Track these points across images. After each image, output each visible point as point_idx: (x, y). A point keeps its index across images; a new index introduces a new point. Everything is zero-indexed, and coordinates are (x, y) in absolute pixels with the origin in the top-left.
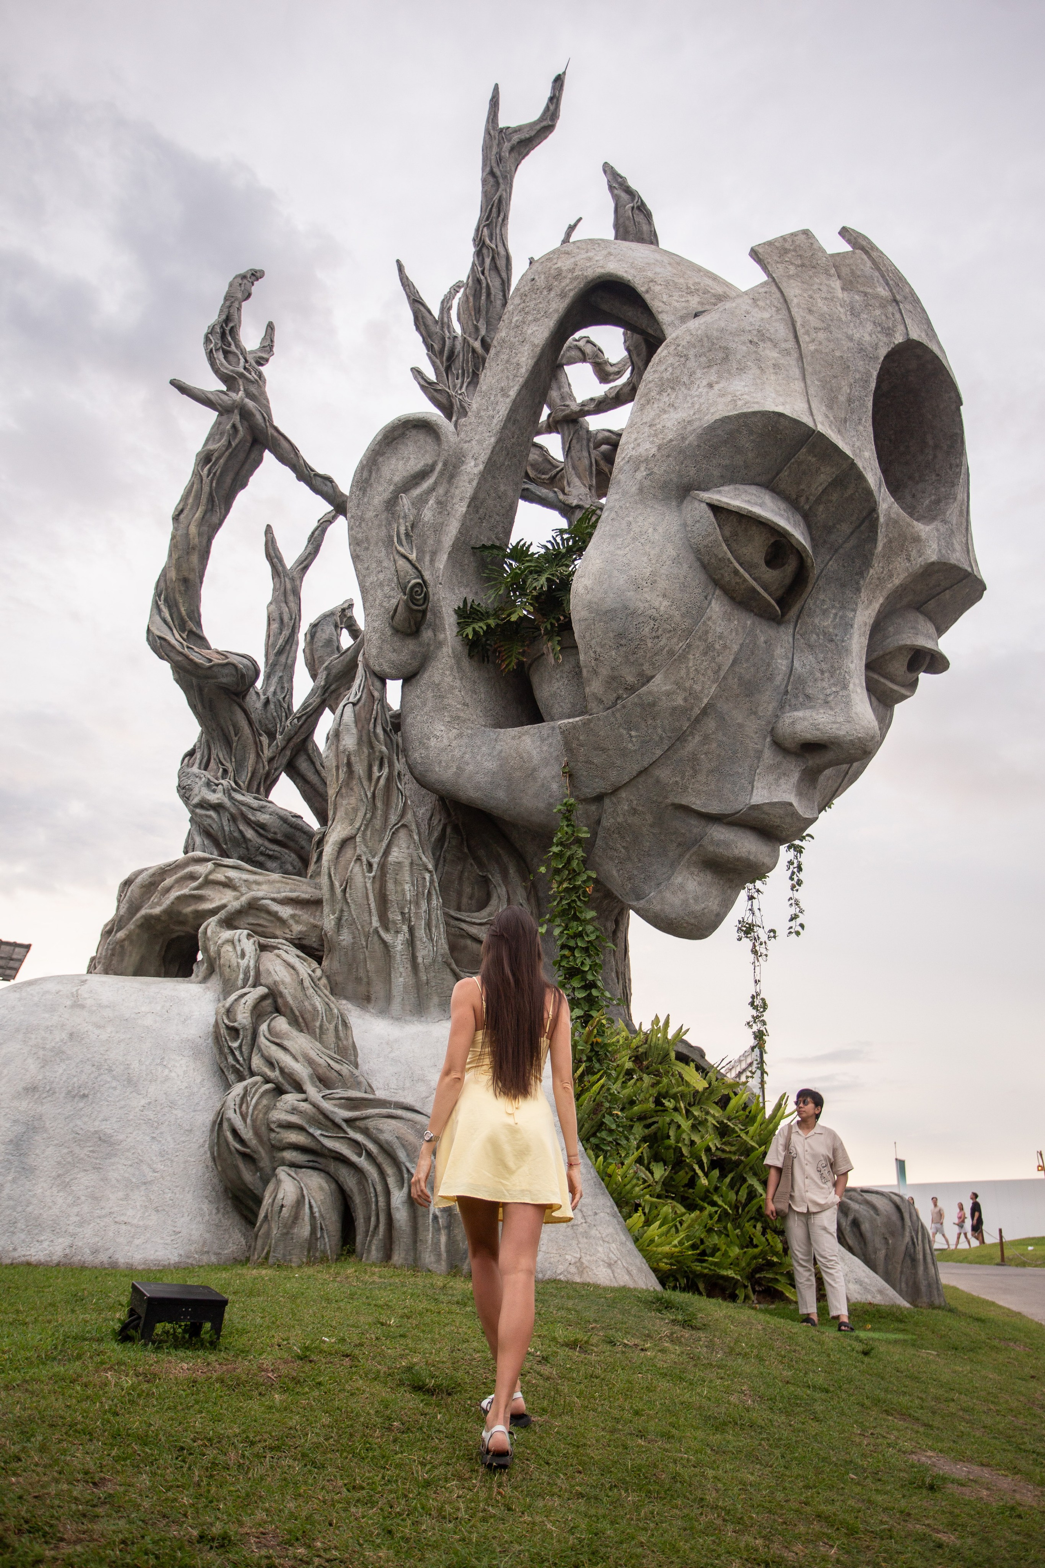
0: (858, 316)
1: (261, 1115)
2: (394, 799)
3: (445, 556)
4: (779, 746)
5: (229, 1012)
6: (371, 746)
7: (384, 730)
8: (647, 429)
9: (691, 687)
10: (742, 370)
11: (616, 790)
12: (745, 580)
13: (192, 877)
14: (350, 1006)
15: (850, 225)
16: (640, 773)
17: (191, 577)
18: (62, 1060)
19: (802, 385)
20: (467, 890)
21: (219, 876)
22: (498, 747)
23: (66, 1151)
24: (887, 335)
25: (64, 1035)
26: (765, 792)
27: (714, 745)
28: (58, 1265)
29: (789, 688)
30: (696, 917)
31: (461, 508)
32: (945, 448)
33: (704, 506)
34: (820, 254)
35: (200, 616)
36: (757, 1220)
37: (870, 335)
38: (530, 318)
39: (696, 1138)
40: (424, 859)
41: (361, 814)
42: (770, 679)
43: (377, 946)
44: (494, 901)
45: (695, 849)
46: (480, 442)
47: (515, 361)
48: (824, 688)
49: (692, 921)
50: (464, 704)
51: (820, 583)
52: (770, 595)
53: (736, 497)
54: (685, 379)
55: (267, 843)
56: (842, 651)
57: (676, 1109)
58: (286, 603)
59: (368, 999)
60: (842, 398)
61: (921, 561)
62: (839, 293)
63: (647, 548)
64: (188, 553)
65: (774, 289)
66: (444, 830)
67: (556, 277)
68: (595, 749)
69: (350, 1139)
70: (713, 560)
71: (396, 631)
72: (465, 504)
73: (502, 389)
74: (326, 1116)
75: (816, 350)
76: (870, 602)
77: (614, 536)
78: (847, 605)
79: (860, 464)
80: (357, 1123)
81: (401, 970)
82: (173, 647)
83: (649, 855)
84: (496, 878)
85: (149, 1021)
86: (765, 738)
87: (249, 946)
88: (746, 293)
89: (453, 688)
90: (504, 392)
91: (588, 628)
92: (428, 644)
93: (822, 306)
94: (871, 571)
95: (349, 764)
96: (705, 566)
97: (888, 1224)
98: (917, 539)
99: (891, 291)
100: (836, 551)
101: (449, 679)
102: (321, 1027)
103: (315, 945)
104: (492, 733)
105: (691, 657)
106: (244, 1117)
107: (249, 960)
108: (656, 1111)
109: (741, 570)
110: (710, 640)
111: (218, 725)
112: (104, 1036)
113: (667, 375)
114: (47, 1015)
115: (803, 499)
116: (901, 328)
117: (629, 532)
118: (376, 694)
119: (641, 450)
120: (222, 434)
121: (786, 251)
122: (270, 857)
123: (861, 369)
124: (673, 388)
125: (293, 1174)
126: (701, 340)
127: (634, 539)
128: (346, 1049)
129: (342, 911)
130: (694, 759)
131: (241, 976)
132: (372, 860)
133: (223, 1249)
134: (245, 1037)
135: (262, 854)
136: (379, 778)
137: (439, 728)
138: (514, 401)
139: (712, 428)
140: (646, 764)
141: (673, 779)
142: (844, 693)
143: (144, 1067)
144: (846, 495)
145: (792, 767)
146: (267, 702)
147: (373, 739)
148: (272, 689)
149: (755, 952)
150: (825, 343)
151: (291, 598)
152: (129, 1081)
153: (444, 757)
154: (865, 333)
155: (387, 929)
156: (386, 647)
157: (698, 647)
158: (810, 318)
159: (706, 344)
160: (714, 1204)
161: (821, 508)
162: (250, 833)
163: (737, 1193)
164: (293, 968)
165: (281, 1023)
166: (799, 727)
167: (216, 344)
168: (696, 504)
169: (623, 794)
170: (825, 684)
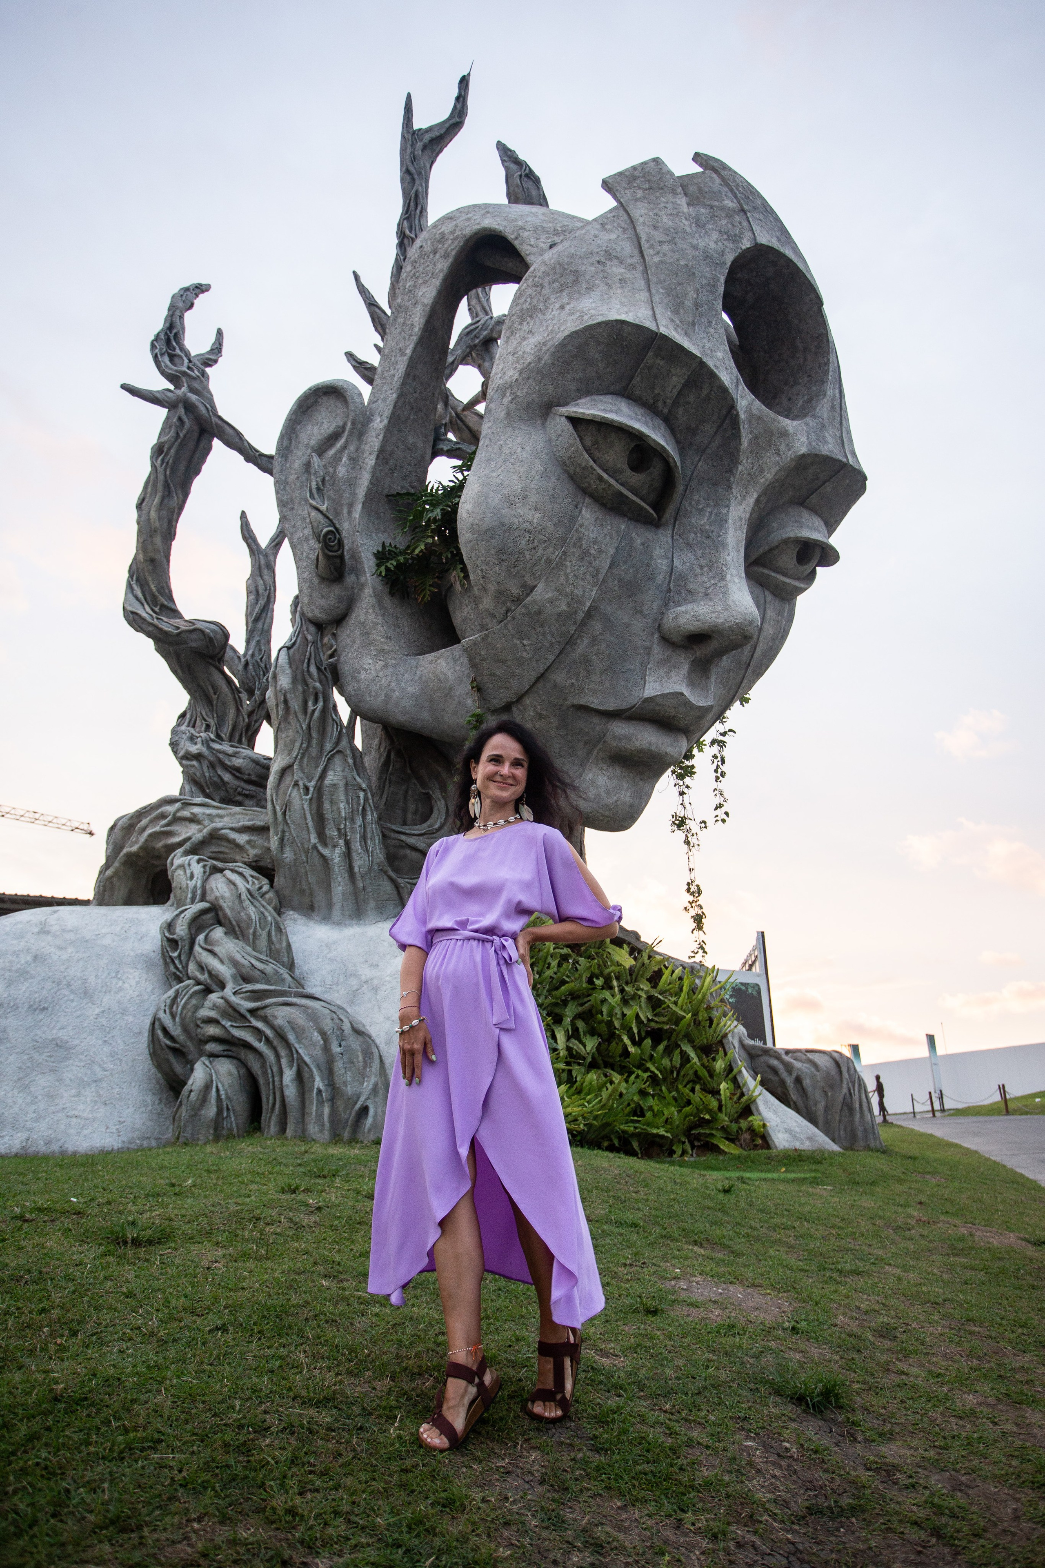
0: (704, 226)
1: (190, 1014)
2: (329, 730)
3: (358, 507)
4: (667, 640)
5: (170, 926)
6: (305, 683)
7: (318, 669)
8: (510, 357)
9: (572, 593)
10: (590, 289)
11: (520, 698)
12: (610, 485)
13: (163, 816)
14: (296, 916)
15: (700, 151)
16: (538, 679)
17: (157, 556)
18: (26, 980)
19: (647, 294)
20: (412, 807)
21: (186, 813)
22: (418, 673)
23: (26, 1057)
24: (733, 241)
25: (29, 958)
26: (657, 685)
27: (603, 646)
28: (16, 1155)
29: (672, 585)
30: (610, 809)
31: (370, 461)
32: (813, 348)
33: (564, 419)
34: (668, 177)
35: (170, 591)
36: (695, 1082)
37: (716, 243)
38: (420, 281)
39: (627, 1012)
40: (358, 779)
41: (297, 745)
42: (652, 578)
43: (317, 860)
44: (434, 815)
45: (600, 745)
46: (384, 400)
47: (409, 322)
48: (703, 582)
49: (607, 813)
50: (387, 638)
51: (693, 484)
52: (642, 499)
53: (593, 407)
54: (541, 306)
55: (243, 785)
56: (719, 545)
57: (608, 986)
58: (261, 576)
59: (312, 908)
60: (689, 303)
61: (790, 454)
62: (685, 208)
63: (517, 466)
64: (151, 536)
65: (622, 212)
66: (388, 756)
67: (439, 241)
68: (497, 661)
69: (253, 1027)
70: (578, 470)
71: (323, 579)
72: (373, 457)
73: (400, 350)
74: (235, 1010)
75: (661, 261)
76: (744, 498)
77: (488, 461)
78: (720, 502)
79: (711, 363)
80: (260, 1013)
81: (340, 879)
82: (144, 619)
83: (561, 756)
84: (436, 794)
85: (107, 941)
86: (653, 634)
87: (197, 870)
88: (595, 220)
89: (376, 624)
90: (402, 352)
91: (473, 549)
92: (352, 588)
93: (666, 221)
94: (740, 468)
95: (286, 702)
96: (572, 477)
97: (828, 1077)
98: (784, 434)
99: (739, 202)
100: (704, 451)
101: (372, 617)
102: (254, 933)
103: (270, 866)
104: (413, 661)
105: (568, 563)
106: (173, 1016)
107: (197, 881)
108: (589, 989)
109: (605, 476)
110: (584, 546)
111: (199, 685)
112: (65, 956)
113: (526, 306)
114: (15, 942)
115: (660, 404)
116: (748, 234)
117: (500, 455)
118: (310, 637)
119: (506, 378)
120: (170, 427)
121: (635, 178)
122: (247, 796)
123: (707, 275)
124: (531, 317)
125: (207, 1063)
126: (554, 268)
127: (506, 460)
128: (278, 951)
129: (283, 832)
130: (585, 660)
131: (190, 895)
132: (309, 784)
133: (163, 1134)
134: (183, 947)
135: (240, 794)
136: (314, 711)
137: (367, 662)
138: (411, 358)
139: (563, 345)
140: (541, 670)
141: (569, 682)
142: (722, 584)
143: (99, 981)
144: (703, 395)
145: (682, 660)
146: (247, 664)
147: (307, 677)
148: (250, 652)
149: (687, 842)
150: (669, 254)
151: (265, 572)
152: (86, 993)
153: (373, 688)
154: (711, 241)
155: (325, 845)
156: (316, 594)
157: (574, 553)
158: (655, 233)
159: (558, 271)
160: (647, 1070)
161: (681, 411)
162: (227, 777)
163: (671, 1060)
164: (234, 884)
165: (218, 933)
166: (681, 621)
167: (161, 349)
168: (558, 418)
169: (527, 701)
170: (705, 578)
